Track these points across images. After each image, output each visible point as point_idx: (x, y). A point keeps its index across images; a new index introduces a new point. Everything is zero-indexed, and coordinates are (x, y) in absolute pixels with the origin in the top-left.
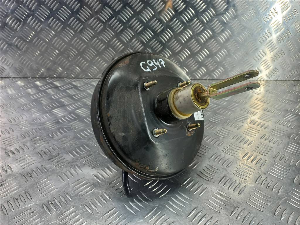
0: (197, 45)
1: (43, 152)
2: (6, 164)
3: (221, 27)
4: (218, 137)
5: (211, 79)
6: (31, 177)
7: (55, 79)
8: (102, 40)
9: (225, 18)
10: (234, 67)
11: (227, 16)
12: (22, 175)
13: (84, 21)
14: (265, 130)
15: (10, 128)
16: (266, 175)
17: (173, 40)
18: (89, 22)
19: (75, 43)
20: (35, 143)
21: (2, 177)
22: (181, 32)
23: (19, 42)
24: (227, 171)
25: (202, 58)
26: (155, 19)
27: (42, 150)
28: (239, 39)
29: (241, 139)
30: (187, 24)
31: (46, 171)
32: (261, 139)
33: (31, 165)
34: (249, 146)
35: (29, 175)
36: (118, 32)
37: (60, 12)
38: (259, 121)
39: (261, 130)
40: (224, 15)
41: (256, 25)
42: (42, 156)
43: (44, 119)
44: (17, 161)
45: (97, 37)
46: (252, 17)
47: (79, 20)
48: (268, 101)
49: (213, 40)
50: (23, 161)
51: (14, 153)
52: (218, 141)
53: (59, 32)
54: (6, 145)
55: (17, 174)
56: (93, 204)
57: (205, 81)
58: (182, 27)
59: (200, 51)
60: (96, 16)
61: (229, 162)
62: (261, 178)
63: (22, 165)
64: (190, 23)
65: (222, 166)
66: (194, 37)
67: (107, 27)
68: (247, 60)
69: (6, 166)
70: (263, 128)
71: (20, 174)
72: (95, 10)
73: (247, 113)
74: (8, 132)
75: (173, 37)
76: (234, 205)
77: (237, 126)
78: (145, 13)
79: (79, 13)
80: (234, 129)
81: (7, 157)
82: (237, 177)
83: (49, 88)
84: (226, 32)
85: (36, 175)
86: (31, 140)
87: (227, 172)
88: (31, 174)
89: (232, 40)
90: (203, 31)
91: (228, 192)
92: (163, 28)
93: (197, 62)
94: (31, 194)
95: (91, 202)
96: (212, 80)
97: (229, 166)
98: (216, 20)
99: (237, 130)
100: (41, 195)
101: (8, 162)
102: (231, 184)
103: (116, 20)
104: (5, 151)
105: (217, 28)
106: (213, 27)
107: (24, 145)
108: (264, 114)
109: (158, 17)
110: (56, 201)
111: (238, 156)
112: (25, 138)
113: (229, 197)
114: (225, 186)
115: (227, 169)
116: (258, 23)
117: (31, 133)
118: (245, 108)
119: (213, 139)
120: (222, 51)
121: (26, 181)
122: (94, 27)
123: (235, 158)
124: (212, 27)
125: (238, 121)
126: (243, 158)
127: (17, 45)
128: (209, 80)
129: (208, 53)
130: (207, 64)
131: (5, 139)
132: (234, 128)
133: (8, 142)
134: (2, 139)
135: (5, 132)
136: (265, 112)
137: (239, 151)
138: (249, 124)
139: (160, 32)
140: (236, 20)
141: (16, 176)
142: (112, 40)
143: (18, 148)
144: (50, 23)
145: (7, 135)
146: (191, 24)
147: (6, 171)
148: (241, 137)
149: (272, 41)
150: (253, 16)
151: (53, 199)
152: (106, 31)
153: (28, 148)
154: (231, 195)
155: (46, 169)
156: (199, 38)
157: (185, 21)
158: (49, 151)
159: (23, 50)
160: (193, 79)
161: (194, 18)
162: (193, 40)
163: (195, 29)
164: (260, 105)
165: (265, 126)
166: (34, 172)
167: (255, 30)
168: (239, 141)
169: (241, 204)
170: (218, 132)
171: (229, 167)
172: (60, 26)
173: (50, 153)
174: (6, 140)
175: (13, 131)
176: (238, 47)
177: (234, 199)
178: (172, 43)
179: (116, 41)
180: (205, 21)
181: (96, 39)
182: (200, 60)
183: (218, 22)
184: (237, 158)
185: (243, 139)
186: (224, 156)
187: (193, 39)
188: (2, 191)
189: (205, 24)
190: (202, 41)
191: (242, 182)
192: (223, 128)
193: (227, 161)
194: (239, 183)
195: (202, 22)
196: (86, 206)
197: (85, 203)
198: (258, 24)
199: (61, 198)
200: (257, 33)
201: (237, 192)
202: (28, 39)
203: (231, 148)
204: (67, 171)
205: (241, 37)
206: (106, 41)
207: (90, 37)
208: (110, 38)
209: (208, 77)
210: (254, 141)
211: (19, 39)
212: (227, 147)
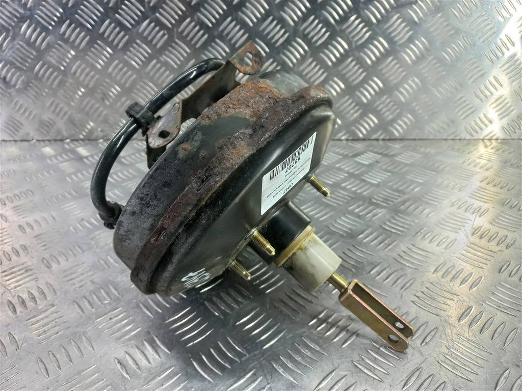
0: (359, 69)
3: (408, 32)
4: (402, 269)
5: (388, 138)
7: (80, 142)
8: (166, 64)
9: (416, 12)
10: (436, 113)
11: (420, 8)
13: (130, 27)
14: (507, 251)
16: (518, 369)
17: (308, 59)
18: (139, 28)
19: (116, 71)
22: (326, 44)
23: (8, 71)
24: (422, 354)
25: (369, 97)
26: (271, 18)
27: (18, 297)
28: (445, 55)
29: (454, 272)
30: (338, 28)
32: (499, 272)
34: (474, 289)
36: (198, 46)
37: (82, 10)
38: (494, 229)
39: (500, 251)
40: (414, 6)
41: (482, 25)
42: (15, 311)
45: (158, 58)
46: (474, 8)
47: (119, 24)
48: (511, 185)
49: (390, 59)
52: (403, 278)
53: (83, 50)
57: (375, 143)
58: (325, 32)
59: (365, 81)
60: (153, 16)
61: (427, 331)
64: (343, 25)
66: (351, 54)
67: (175, 37)
68: (462, 97)
70: (503, 246)
72: (151, 5)
73: (465, 211)
75: (309, 55)
77: (444, 240)
78: (251, 7)
79: (120, 11)
80: (438, 248)
82: (446, 372)
84: (417, 42)
87: (422, 357)
89: (432, 57)
90: (370, 40)
92: (288, 37)
93: (359, 104)
96: (389, 140)
97: (427, 340)
98: (396, 17)
99: (443, 250)
103: (193, 24)
105: (399, 33)
106: (391, 33)
108: (502, 212)
109: (276, 14)
111: (448, 316)
115: (424, 349)
116: (486, 20)
118: (460, 200)
119: (390, 272)
120: (410, 82)
122: (150, 38)
123: (441, 320)
124: (389, 31)
125: (445, 229)
126: (459, 320)
127: (5, 78)
128: (383, 140)
129: (381, 85)
130: (379, 108)
132: (438, 245)
136: (506, 209)
137: (449, 302)
138: (470, 235)
139: (283, 44)
140: (439, 15)
142: (187, 63)
144: (64, 33)
146: (345, 26)
148: (454, 266)
149: (515, 58)
150: (476, 5)
152: (174, 44)
156: (362, 54)
157: (332, 21)
158: (33, 298)
159: (17, 87)
160: (351, 138)
161: (350, 15)
162: (350, 60)
163: (353, 37)
164: (493, 192)
165: (508, 240)
167: (480, 34)
168: (451, 276)
170: (402, 254)
171: (426, 343)
172: (84, 37)
173: (34, 303)
176: (444, 73)
178: (307, 68)
180: (374, 21)
181: (155, 61)
182: (365, 101)
183: (400, 20)
184: (446, 321)
185: (458, 272)
186: (415, 317)
187: (349, 57)
189: (374, 27)
190: (369, 62)
191: (459, 387)
192: (414, 245)
193: (422, 328)
195: (368, 23)
198: (486, 23)
200: (483, 41)
202: (25, 66)
203: (431, 293)
204: (62, 349)
205: (450, 51)
206: (176, 66)
207: (144, 59)
208: (182, 59)
209: (381, 134)
210: (483, 278)
211: (8, 66)
212: (423, 292)
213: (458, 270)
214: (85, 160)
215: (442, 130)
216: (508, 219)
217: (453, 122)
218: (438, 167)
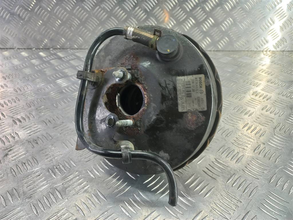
0: (203, 13)
1: (48, 120)
2: (14, 131)
5: (216, 50)
6: (37, 143)
7: (59, 50)
8: (104, 9)
10: (240, 36)
12: (29, 142)
14: (266, 102)
15: (16, 98)
16: (264, 145)
17: (177, 7)
19: (78, 12)
20: (40, 112)
21: (11, 143)
23: (21, 11)
24: (226, 141)
25: (207, 28)
27: (46, 119)
28: (246, 6)
29: (242, 110)
31: (51, 138)
32: (262, 110)
33: (37, 132)
34: (250, 117)
35: (35, 142)
39: (263, 101)
42: (47, 124)
43: (48, 88)
44: (24, 128)
45: (99, 6)
48: (273, 73)
49: (219, 8)
50: (30, 128)
51: (20, 121)
54: (13, 113)
55: (24, 141)
56: (95, 169)
59: (206, 20)
61: (229, 132)
62: (259, 148)
63: (28, 132)
65: (221, 136)
66: (199, 5)
68: (253, 29)
69: (13, 133)
70: (265, 99)
71: (27, 140)
73: (250, 84)
74: (14, 101)
75: (178, 5)
76: (231, 173)
77: (239, 97)
80: (236, 100)
81: (15, 125)
82: (235, 146)
83: (53, 59)
85: (42, 142)
86: (37, 109)
88: (37, 141)
89: (239, 7)
91: (226, 160)
93: (202, 31)
94: (37, 159)
95: (93, 167)
97: (228, 135)
99: (238, 101)
100: (46, 160)
101: (15, 129)
102: (230, 153)
104: (12, 119)
107: (30, 114)
108: (267, 85)
110: (61, 166)
111: (238, 127)
112: (30, 107)
113: (226, 165)
114: (223, 154)
115: (226, 138)
117: (36, 102)
118: (248, 80)
120: (228, 20)
121: (33, 147)
123: (235, 128)
125: (240, 92)
126: (243, 128)
127: (19, 15)
128: (214, 51)
129: (213, 22)
130: (212, 34)
131: (11, 108)
132: (236, 99)
133: (15, 111)
134: (9, 108)
135: (12, 101)
136: (269, 84)
137: (239, 122)
138: (251, 95)
141: (23, 142)
142: (115, 8)
143: (24, 116)
145: (14, 104)
147: (14, 138)
148: (242, 108)
149: (281, 9)
151: (58, 165)
153: (34, 117)
154: (229, 164)
155: (50, 136)
156: (205, 5)
158: (54, 120)
159: (25, 20)
162: (199, 8)
164: (264, 76)
165: (268, 97)
166: (39, 139)
168: (240, 111)
169: (238, 172)
171: (228, 137)
173: (54, 122)
174: (13, 109)
175: (19, 100)
176: (245, 16)
177: (232, 167)
178: (176, 12)
179: (118, 9)
181: (98, 7)
182: (205, 30)
184: (237, 128)
185: (244, 110)
187: (198, 7)
188: (11, 155)
190: (208, 9)
191: (240, 151)
193: (226, 131)
194: (238, 152)
196: (88, 171)
197: (88, 168)
199: (66, 163)
201: (235, 161)
202: (30, 8)
203: (232, 118)
204: (71, 139)
205: (249, 4)
206: (109, 10)
207: (92, 6)
208: (112, 6)
209: (213, 48)
210: (255, 112)
211: (21, 8)
212: (227, 118)
213: (244, 109)
214: (63, 59)
215: (242, 46)
216: (269, 88)
217: (248, 41)
218: (239, 64)
